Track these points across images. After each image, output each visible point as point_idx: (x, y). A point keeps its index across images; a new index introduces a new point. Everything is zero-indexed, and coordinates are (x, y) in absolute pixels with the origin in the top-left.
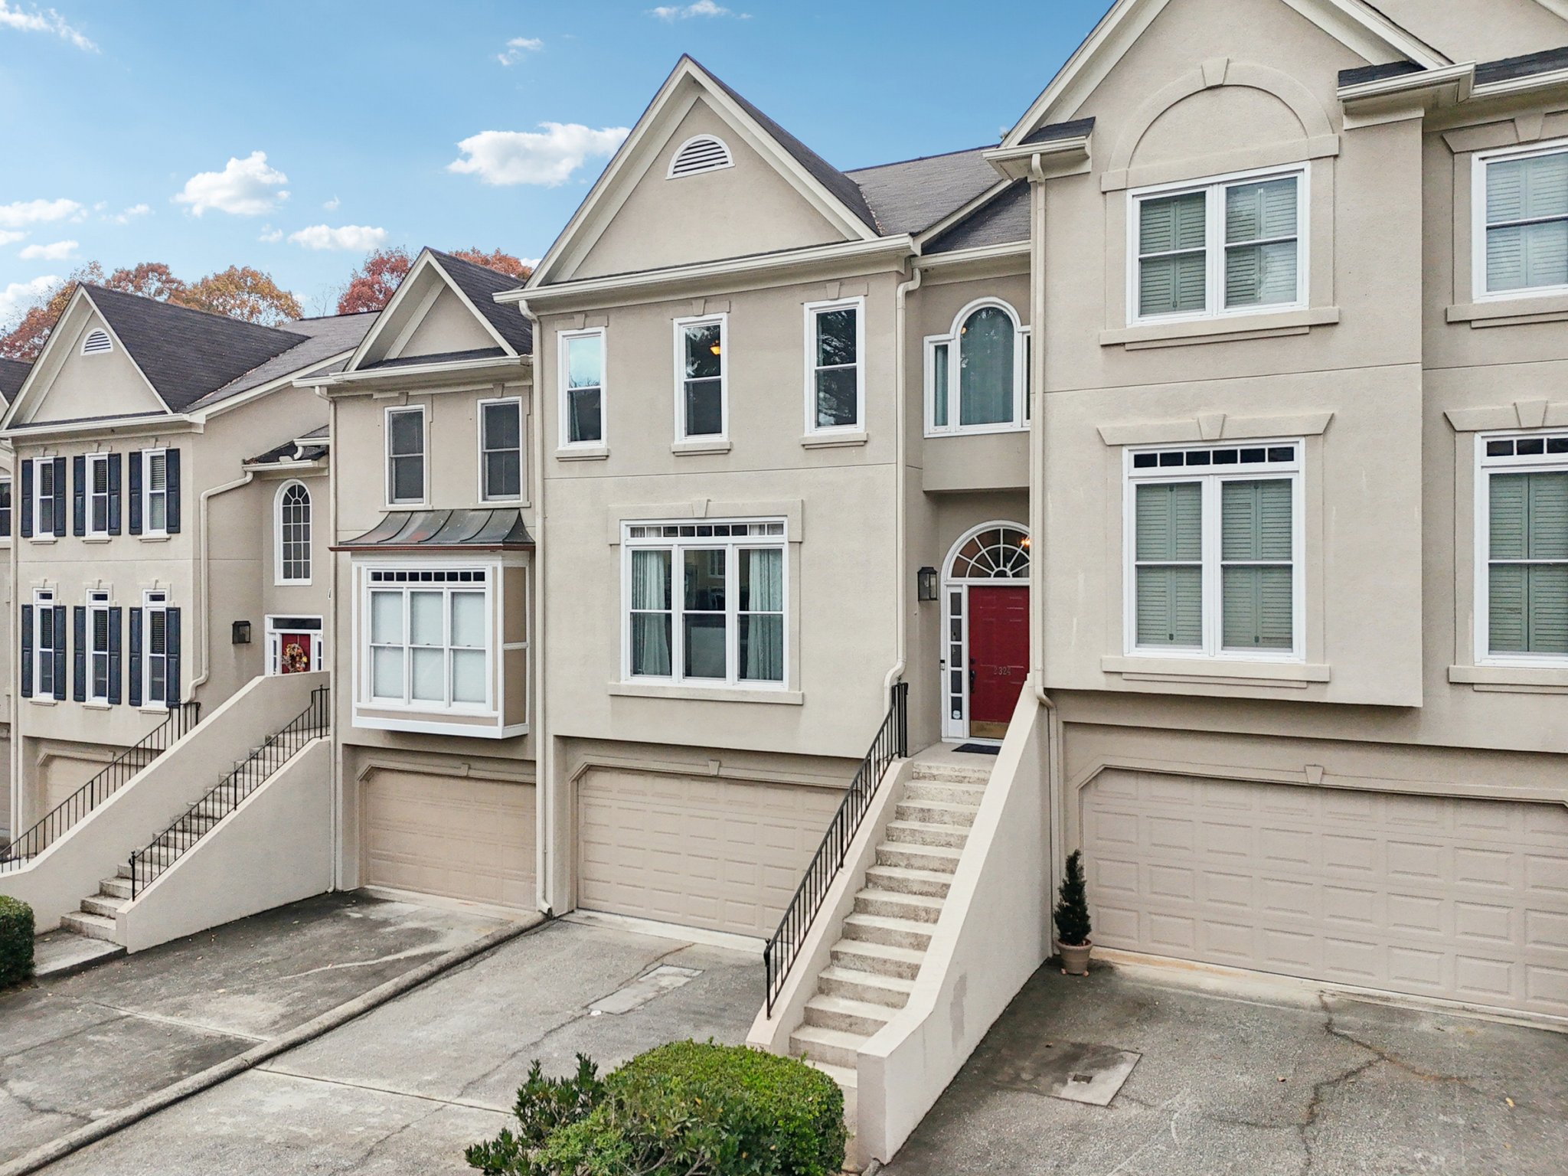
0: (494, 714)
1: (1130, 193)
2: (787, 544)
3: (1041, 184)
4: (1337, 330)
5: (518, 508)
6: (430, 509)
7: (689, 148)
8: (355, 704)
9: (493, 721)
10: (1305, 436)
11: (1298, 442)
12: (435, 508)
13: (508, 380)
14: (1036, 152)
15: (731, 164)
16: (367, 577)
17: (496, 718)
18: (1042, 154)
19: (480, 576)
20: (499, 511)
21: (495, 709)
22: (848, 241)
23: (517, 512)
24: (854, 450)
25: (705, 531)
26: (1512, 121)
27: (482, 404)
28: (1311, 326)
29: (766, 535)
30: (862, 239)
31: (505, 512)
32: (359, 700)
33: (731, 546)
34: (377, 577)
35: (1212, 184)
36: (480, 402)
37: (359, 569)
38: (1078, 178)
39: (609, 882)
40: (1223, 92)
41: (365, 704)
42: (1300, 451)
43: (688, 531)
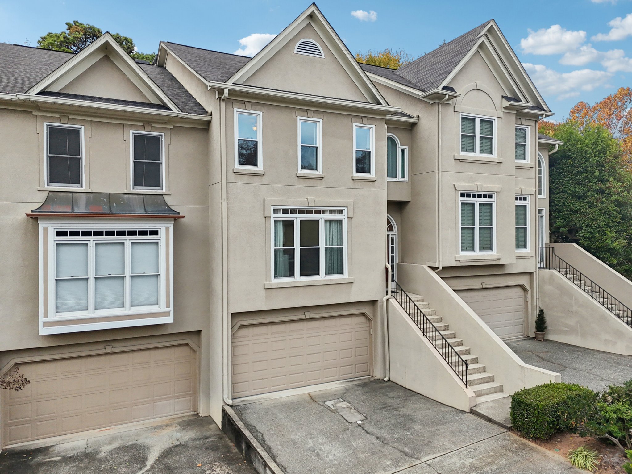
0: (168, 310)
1: (461, 114)
2: (346, 218)
3: (441, 104)
4: (502, 164)
5: (162, 195)
6: (91, 192)
7: (303, 43)
8: (42, 319)
9: (167, 314)
10: (496, 192)
11: (494, 194)
12: (93, 191)
13: (155, 123)
14: (448, 94)
15: (323, 56)
16: (52, 234)
17: (169, 312)
18: (449, 95)
19: (155, 233)
20: (148, 196)
21: (168, 306)
22: (369, 103)
23: (161, 197)
24: (371, 183)
25: (310, 212)
26: (520, 118)
27: (133, 133)
28: (498, 162)
29: (336, 215)
30: (382, 105)
31: (153, 197)
32: (46, 316)
33: (322, 219)
34: (60, 233)
35: (477, 117)
36: (131, 132)
37: (46, 230)
38: (448, 105)
39: (248, 381)
40: (480, 91)
41: (51, 318)
42: (495, 196)
43: (302, 212)
